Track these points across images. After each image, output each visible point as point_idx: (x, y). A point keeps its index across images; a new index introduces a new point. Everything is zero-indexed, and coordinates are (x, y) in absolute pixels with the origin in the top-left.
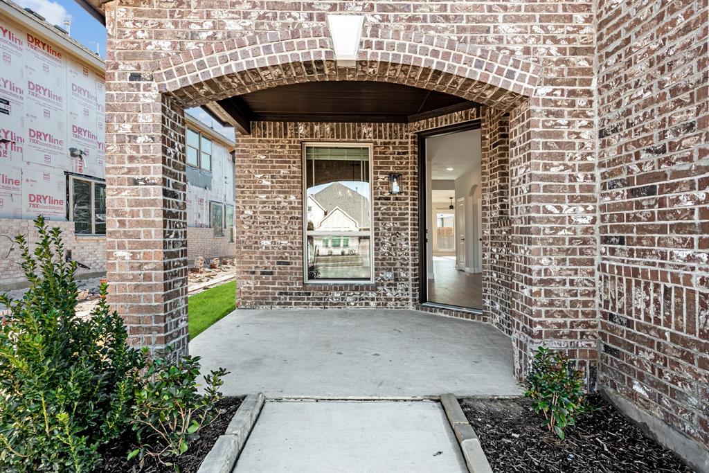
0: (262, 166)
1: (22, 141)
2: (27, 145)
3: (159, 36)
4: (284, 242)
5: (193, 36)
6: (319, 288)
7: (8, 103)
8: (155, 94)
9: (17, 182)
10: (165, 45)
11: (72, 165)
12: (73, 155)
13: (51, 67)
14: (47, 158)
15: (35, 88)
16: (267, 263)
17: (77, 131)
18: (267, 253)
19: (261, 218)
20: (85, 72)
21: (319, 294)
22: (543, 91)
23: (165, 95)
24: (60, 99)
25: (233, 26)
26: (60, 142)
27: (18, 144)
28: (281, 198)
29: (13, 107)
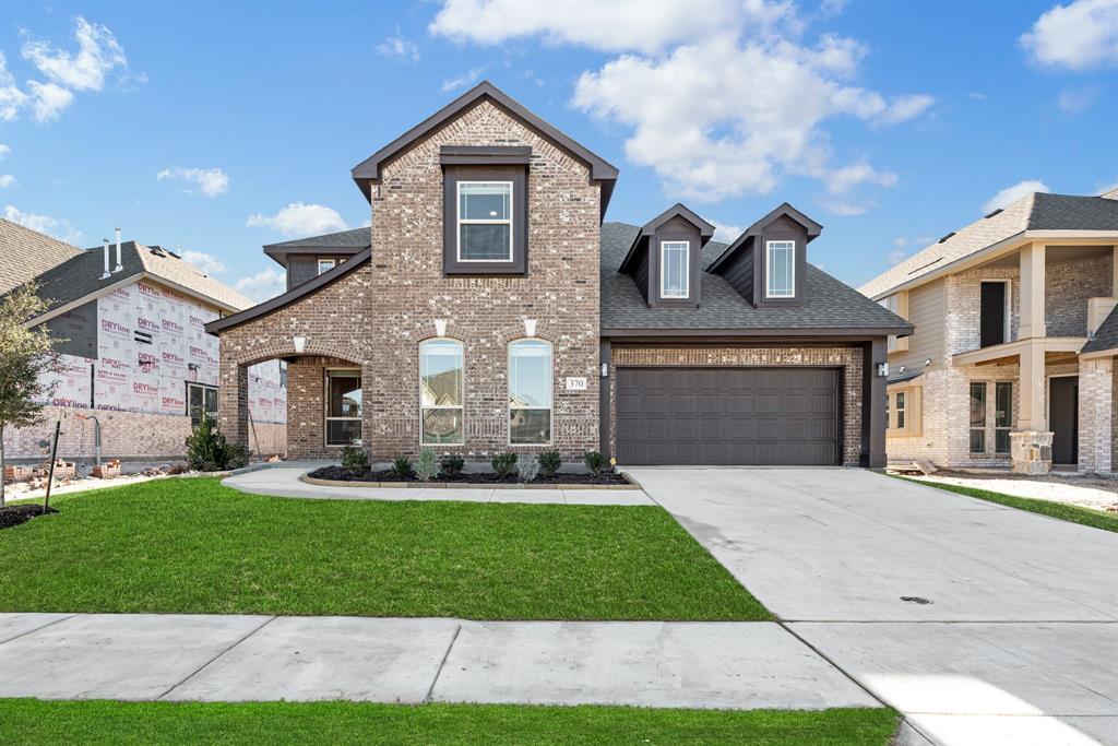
0: (301, 382)
1: (159, 361)
2: (161, 364)
3: (237, 345)
4: (313, 424)
5: (249, 345)
6: (332, 449)
7: (150, 337)
8: (236, 364)
9: (155, 390)
10: (240, 348)
11: (189, 376)
12: (190, 368)
13: (176, 307)
14: (174, 372)
15: (167, 324)
16: (304, 435)
17: (194, 350)
18: (304, 429)
19: (300, 410)
20: (199, 305)
21: (331, 452)
22: (366, 362)
23: (239, 365)
24: (182, 329)
25: (262, 341)
26: (182, 360)
27: (157, 364)
28: (311, 399)
29: (154, 340)
